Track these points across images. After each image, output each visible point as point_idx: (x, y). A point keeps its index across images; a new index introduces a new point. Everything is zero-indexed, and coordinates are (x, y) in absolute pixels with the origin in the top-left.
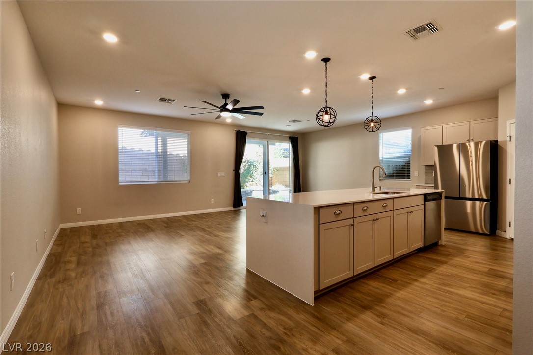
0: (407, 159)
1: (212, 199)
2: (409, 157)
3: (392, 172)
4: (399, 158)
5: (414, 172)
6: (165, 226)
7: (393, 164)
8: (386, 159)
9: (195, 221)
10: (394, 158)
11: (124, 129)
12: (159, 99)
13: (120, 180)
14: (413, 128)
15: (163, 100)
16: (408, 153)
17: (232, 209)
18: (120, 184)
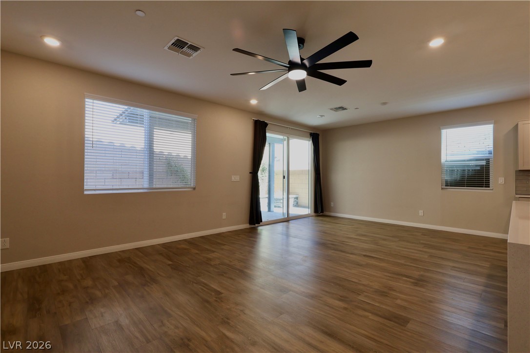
0: (484, 163)
1: (224, 214)
2: (488, 161)
3: (458, 179)
4: (471, 160)
5: (498, 179)
6: (169, 265)
7: (461, 168)
8: (451, 161)
9: (214, 252)
10: (465, 161)
11: (95, 101)
12: (173, 41)
13: (86, 187)
14: (495, 123)
15: (179, 45)
16: (486, 154)
17: (247, 226)
18: (86, 193)
